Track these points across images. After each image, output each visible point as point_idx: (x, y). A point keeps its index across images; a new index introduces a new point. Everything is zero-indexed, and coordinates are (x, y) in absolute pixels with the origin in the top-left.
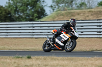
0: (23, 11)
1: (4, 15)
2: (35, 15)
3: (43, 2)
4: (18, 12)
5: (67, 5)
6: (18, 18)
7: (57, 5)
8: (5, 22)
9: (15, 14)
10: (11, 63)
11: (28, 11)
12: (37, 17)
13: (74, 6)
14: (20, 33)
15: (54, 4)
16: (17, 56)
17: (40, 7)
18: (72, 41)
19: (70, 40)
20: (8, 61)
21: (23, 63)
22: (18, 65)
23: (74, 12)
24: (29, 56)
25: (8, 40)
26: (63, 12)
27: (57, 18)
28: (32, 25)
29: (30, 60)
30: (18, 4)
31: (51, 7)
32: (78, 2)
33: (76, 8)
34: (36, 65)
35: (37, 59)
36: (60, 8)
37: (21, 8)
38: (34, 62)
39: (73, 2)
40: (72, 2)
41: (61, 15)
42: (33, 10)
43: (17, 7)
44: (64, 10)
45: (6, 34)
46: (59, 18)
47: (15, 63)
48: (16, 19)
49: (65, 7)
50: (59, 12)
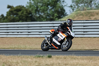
0: (43, 11)
1: (25, 15)
2: (56, 14)
3: (63, 2)
4: (39, 12)
5: (86, 5)
6: (39, 17)
7: (77, 5)
8: (26, 21)
9: (36, 14)
10: (32, 62)
11: (48, 11)
12: (57, 17)
13: (93, 6)
14: (41, 32)
15: (73, 4)
16: (38, 55)
17: (60, 7)
18: (68, 41)
19: (66, 40)
20: (29, 60)
21: (43, 62)
22: (39, 64)
23: (93, 12)
24: (50, 55)
25: (29, 39)
26: (82, 12)
27: (76, 18)
28: (52, 25)
29: (50, 59)
30: (39, 4)
31: (71, 6)
32: (97, 2)
33: (95, 8)
34: (56, 64)
35: (58, 58)
36: (79, 8)
37: (42, 8)
38: (54, 61)
39: (93, 2)
40: (91, 2)
41: (80, 15)
42: (53, 10)
43: (37, 7)
44: (84, 10)
45: (27, 33)
46: (78, 18)
47: (36, 62)
48: (37, 19)
49: (85, 7)
50: (79, 11)
